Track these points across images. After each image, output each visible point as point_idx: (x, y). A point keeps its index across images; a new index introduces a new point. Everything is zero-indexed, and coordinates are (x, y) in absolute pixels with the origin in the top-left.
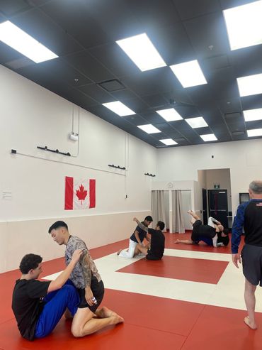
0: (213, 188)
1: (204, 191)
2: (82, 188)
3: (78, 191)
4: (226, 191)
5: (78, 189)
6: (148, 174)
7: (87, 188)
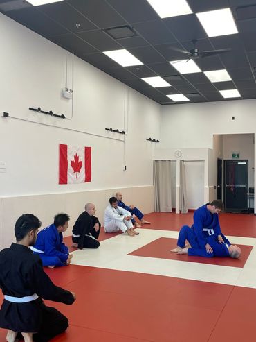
0: (230, 158)
1: (219, 161)
2: (76, 158)
3: (72, 162)
4: (247, 161)
5: (73, 159)
6: (150, 139)
7: (82, 158)
